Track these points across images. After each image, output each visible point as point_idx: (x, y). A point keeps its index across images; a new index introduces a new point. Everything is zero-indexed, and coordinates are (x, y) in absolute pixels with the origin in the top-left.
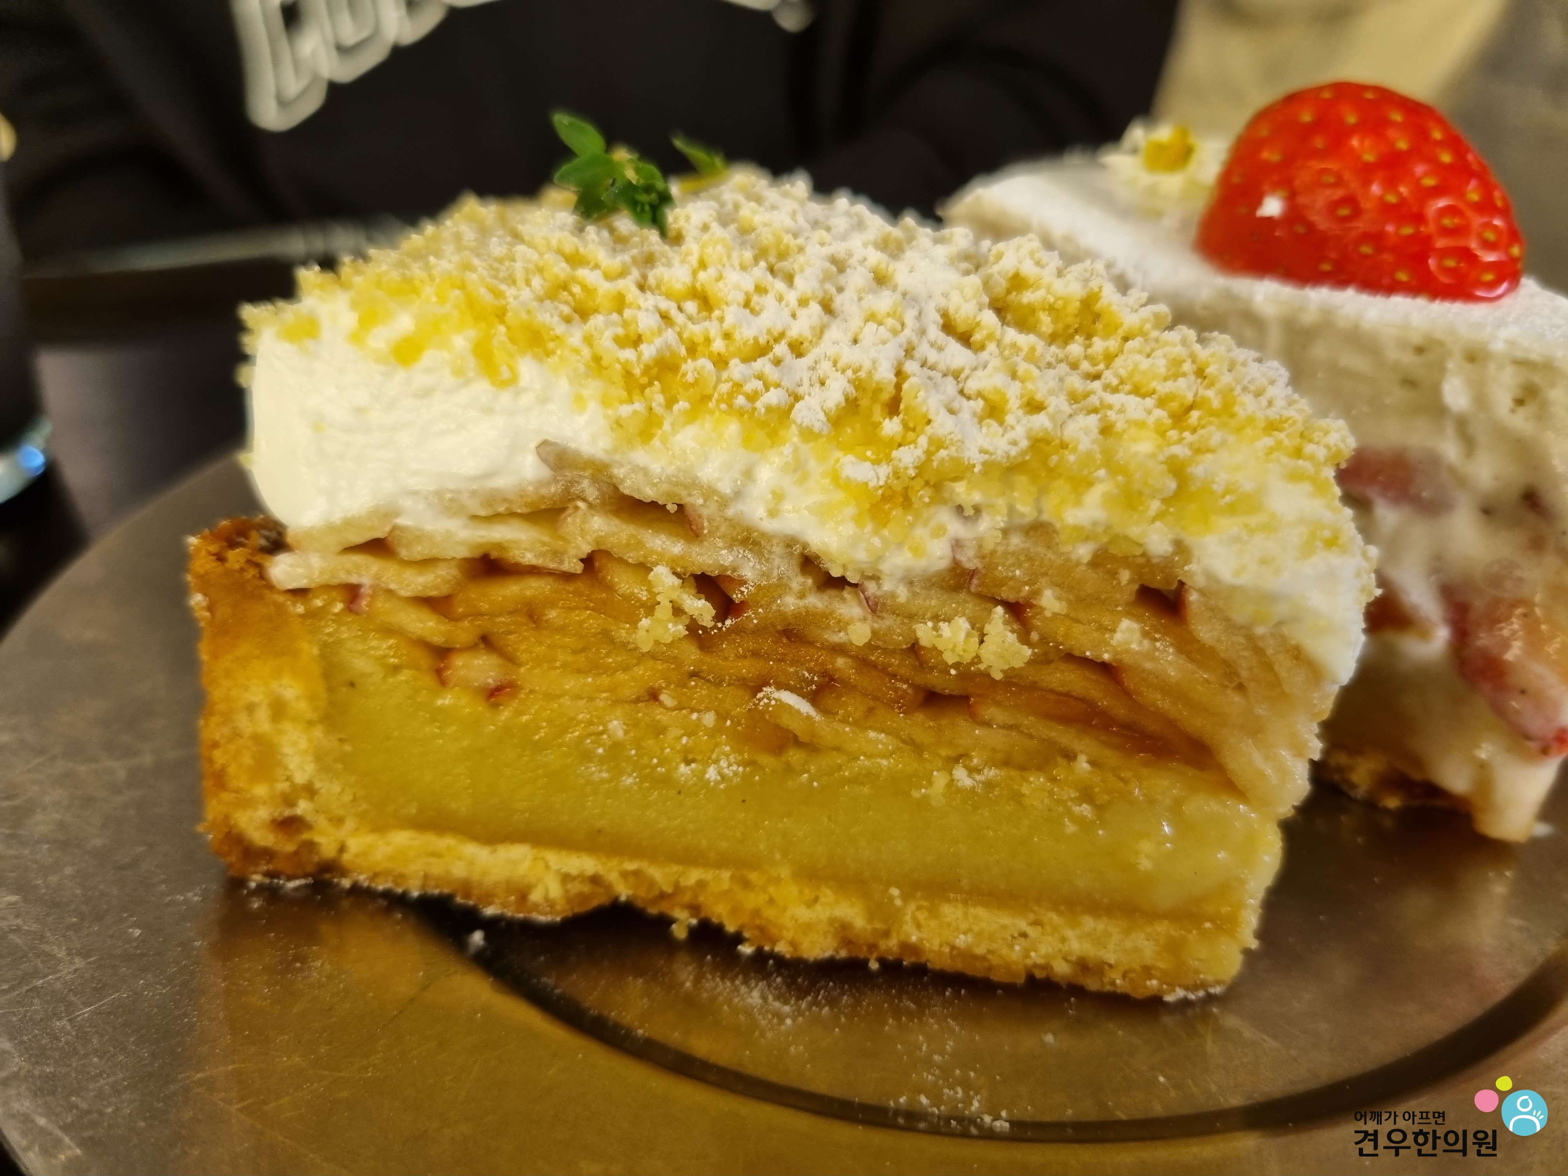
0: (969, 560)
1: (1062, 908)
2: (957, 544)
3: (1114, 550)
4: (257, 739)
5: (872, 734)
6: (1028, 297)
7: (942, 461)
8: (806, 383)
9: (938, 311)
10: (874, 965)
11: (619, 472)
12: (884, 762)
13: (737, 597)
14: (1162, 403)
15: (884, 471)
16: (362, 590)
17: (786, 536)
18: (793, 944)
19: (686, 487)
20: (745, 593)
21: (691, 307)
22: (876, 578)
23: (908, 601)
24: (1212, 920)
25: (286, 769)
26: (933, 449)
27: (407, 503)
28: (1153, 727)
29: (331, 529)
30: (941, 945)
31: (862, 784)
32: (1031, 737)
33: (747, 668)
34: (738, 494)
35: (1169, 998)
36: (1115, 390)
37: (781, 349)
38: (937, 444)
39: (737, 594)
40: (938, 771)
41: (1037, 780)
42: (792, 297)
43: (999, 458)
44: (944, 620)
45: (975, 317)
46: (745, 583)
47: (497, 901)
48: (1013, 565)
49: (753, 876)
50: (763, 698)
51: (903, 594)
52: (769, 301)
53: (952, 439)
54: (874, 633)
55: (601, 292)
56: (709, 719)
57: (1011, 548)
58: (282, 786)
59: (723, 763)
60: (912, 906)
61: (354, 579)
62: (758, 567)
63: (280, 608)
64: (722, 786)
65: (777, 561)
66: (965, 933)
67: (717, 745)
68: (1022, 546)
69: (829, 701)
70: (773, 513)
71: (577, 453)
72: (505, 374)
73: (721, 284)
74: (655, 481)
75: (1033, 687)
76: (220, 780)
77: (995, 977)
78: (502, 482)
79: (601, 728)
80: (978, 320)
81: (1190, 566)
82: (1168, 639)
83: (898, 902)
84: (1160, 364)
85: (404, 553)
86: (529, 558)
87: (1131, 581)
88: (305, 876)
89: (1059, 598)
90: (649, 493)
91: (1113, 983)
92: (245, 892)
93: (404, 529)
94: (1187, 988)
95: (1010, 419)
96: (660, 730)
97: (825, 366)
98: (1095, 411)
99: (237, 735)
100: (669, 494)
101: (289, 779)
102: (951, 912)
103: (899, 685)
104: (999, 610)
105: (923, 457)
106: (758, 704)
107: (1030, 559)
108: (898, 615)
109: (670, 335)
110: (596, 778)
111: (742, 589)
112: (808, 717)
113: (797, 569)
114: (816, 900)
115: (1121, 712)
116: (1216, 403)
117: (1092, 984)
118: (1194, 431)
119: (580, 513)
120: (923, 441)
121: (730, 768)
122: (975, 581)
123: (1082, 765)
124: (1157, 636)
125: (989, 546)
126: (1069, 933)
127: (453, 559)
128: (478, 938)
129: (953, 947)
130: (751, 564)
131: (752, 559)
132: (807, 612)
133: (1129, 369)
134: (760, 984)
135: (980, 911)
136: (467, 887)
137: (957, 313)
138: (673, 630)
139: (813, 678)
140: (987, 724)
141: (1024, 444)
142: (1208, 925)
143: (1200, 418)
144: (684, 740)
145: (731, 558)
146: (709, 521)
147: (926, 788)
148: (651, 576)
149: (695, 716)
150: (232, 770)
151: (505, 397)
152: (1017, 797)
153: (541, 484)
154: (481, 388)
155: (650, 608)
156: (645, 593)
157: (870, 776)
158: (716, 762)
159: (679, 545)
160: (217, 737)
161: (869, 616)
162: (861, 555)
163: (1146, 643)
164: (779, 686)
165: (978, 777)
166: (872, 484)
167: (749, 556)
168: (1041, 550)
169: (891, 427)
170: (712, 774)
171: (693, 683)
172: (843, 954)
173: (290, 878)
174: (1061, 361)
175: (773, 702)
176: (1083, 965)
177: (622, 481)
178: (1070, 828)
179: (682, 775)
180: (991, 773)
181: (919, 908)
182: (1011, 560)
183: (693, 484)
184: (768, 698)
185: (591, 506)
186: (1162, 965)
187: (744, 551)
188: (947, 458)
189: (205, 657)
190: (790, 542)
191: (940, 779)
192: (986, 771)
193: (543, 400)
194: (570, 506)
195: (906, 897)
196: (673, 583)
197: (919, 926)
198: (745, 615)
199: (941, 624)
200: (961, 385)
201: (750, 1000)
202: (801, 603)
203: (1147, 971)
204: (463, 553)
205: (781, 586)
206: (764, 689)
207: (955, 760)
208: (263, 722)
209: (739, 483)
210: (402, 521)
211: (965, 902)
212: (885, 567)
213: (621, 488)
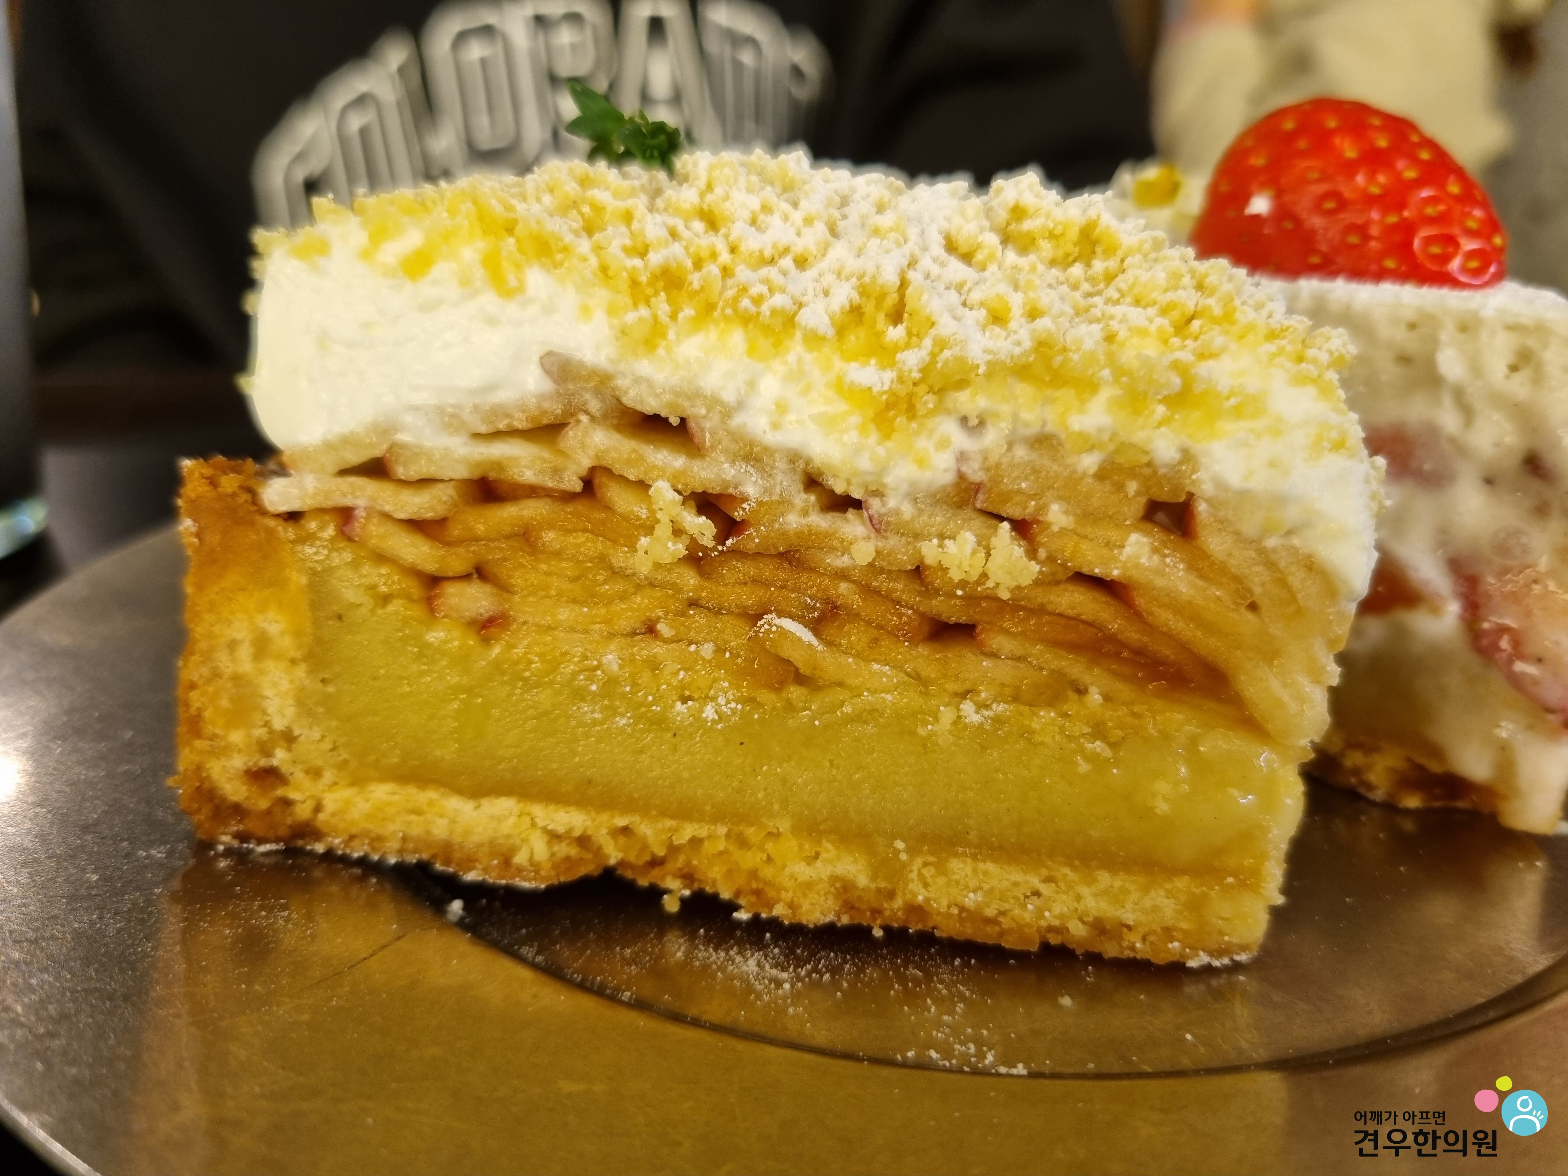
0: (975, 472)
1: (1077, 863)
2: (962, 457)
3: (1121, 460)
4: (236, 678)
5: (876, 667)
6: (1027, 225)
7: (946, 362)
8: (811, 293)
9: (941, 233)
10: (878, 933)
11: (621, 383)
12: (889, 697)
13: (738, 515)
14: (1164, 311)
15: (889, 376)
16: (356, 512)
17: (789, 450)
18: (791, 906)
19: (689, 398)
20: (747, 510)
21: (698, 226)
22: (880, 493)
23: (913, 519)
24: (1234, 875)
25: (265, 713)
26: (937, 350)
27: (409, 419)
28: (1167, 652)
29: (329, 446)
30: (949, 907)
31: (866, 722)
32: (1041, 669)
33: (747, 596)
34: (741, 405)
35: (1192, 964)
36: (1117, 302)
38: (941, 344)
39: (738, 512)
40: (945, 706)
41: (1047, 715)
42: (797, 217)
43: (1003, 358)
44: (950, 538)
45: (977, 237)
46: (747, 500)
47: (478, 865)
48: (1018, 477)
49: (750, 832)
50: (763, 625)
51: (907, 510)
52: (775, 220)
53: (955, 339)
54: (878, 552)
55: (609, 209)
56: (707, 650)
57: (1017, 460)
58: (260, 732)
59: (722, 700)
60: (918, 861)
61: (348, 502)
62: (761, 482)
63: (271, 533)
64: (719, 727)
65: (779, 477)
66: (974, 891)
67: (715, 680)
68: (1027, 458)
69: (830, 630)
70: (776, 426)
71: (581, 364)
72: (513, 281)
73: (727, 204)
74: (658, 391)
75: (1041, 611)
76: (196, 726)
77: (1008, 943)
78: (505, 396)
79: (595, 663)
80: (979, 240)
81: (1199, 474)
82: (1178, 555)
83: (904, 857)
84: (1160, 276)
85: (400, 472)
86: (529, 476)
87: (1138, 493)
88: (277, 840)
89: (1066, 513)
90: (651, 406)
91: (1133, 948)
92: (212, 853)
93: (404, 446)
94: (1211, 954)
95: (1013, 325)
96: (656, 665)
97: (829, 279)
98: (1098, 321)
99: (216, 675)
100: (672, 405)
101: (267, 724)
102: (960, 868)
103: (903, 610)
104: (1006, 525)
105: (928, 358)
106: (759, 631)
107: (1035, 471)
108: (903, 534)
109: (677, 248)
110: (588, 718)
111: (744, 506)
112: (810, 645)
113: (800, 486)
114: (817, 856)
115: (1133, 635)
116: (1217, 311)
117: (1111, 950)
118: (1196, 338)
119: (582, 426)
120: (927, 343)
121: (729, 706)
122: (981, 497)
123: (1095, 696)
124: (1167, 552)
125: (994, 458)
126: (1084, 891)
127: (451, 480)
128: (457, 906)
129: (962, 909)
130: (754, 479)
131: (754, 474)
132: (810, 531)
133: (1130, 282)
134: (756, 954)
135: (990, 867)
136: (446, 850)
137: (958, 234)
138: (673, 548)
139: (815, 604)
140: (994, 655)
141: (1027, 344)
142: (1230, 880)
143: (1201, 327)
144: (682, 674)
145: (733, 472)
146: (711, 434)
147: (932, 725)
148: (651, 492)
149: (693, 648)
150: (208, 714)
151: (512, 309)
152: (1026, 734)
153: (542, 397)
154: (489, 300)
155: (649, 529)
156: (644, 511)
157: (872, 713)
158: (714, 699)
159: (681, 459)
160: (195, 677)
161: (873, 536)
162: (865, 464)
163: (1156, 558)
164: (780, 614)
165: (986, 713)
166: (876, 389)
167: (752, 471)
168: (1046, 462)
169: (896, 333)
170: (709, 712)
171: (691, 612)
172: (845, 920)
173: (261, 841)
174: (1062, 283)
175: (774, 629)
176: (1100, 927)
177: (626, 392)
178: (1084, 767)
179: (678, 714)
180: (999, 708)
181: (926, 864)
182: (1016, 473)
183: (696, 395)
184: (770, 625)
185: (593, 419)
186: (1184, 925)
187: (746, 466)
188: (951, 358)
189: (189, 590)
190: (794, 457)
191: (947, 715)
192: (994, 706)
193: (548, 310)
194: (572, 421)
195: (912, 851)
196: (674, 498)
197: (926, 885)
198: (747, 533)
199: (946, 541)
200: (963, 297)
202: (804, 521)
203: (1168, 932)
204: (462, 472)
205: (784, 503)
206: (765, 616)
207: (963, 695)
208: (244, 662)
209: (742, 392)
210: (400, 438)
211: (974, 857)
212: (889, 480)
213: (625, 400)
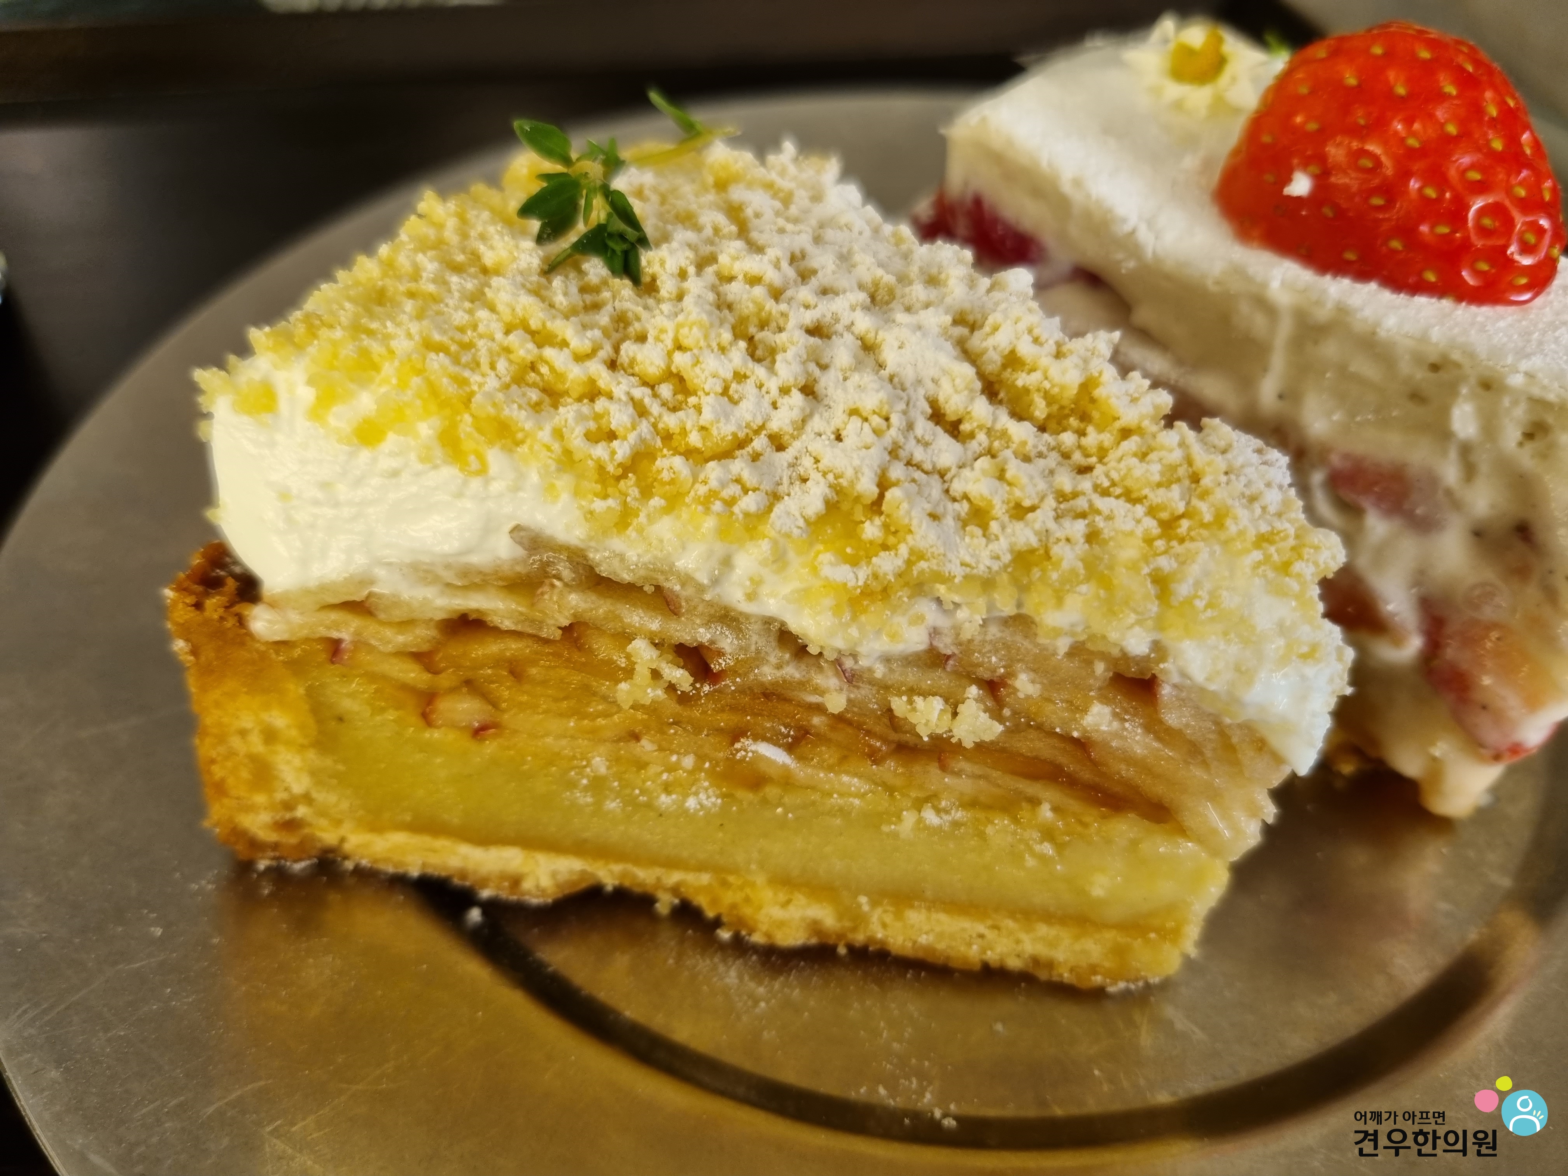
0: (945, 646)
1: (1018, 916)
2: (935, 632)
4: (252, 757)
5: (845, 778)
6: (1022, 380)
7: (922, 572)
8: (786, 481)
9: (927, 399)
10: (842, 950)
11: (595, 556)
12: (857, 802)
13: (715, 667)
14: (1152, 512)
15: (863, 573)
16: (343, 645)
17: (764, 616)
18: (768, 935)
19: (663, 572)
20: (723, 666)
21: (666, 390)
22: (854, 656)
23: (884, 675)
24: (1157, 930)
25: (283, 782)
26: (913, 558)
28: (1117, 789)
30: (904, 941)
31: (835, 816)
32: (999, 786)
33: (724, 720)
34: (716, 581)
35: (1111, 989)
36: (1105, 493)
37: (760, 443)
38: (917, 555)
39: (715, 665)
40: (907, 810)
41: (1002, 822)
42: (773, 385)
43: (981, 573)
44: (919, 694)
45: (966, 408)
46: (724, 655)
47: (491, 884)
48: (990, 651)
49: (731, 879)
50: (740, 750)
51: (880, 671)
52: (749, 387)
53: (933, 553)
54: (849, 701)
55: (571, 376)
56: (689, 761)
58: (281, 796)
59: (703, 796)
60: (879, 911)
61: (334, 635)
62: (736, 642)
63: (263, 656)
64: (701, 813)
65: (755, 638)
66: (927, 933)
67: (696, 780)
68: (999, 635)
69: (805, 748)
70: (751, 596)
71: (551, 539)
72: (474, 464)
73: (697, 370)
74: (632, 567)
75: (1003, 750)
76: (220, 788)
77: (953, 964)
79: (584, 763)
81: (1166, 665)
82: (1137, 720)
83: (866, 908)
84: (1154, 471)
85: (382, 616)
87: (1107, 670)
88: (309, 858)
89: (1033, 682)
90: (626, 577)
91: (1061, 975)
92: (255, 876)
93: (380, 596)
94: (1128, 981)
95: (994, 526)
96: (641, 765)
97: (807, 462)
98: (1083, 515)
99: (232, 754)
100: (646, 579)
101: (287, 789)
102: (916, 917)
103: (872, 742)
104: (973, 691)
105: (904, 567)
106: (736, 754)
107: (1007, 646)
108: (874, 685)
109: (644, 427)
110: (582, 801)
111: (720, 661)
112: (784, 766)
113: (774, 644)
114: (789, 902)
115: (1086, 775)
116: (1208, 517)
117: (1043, 975)
118: (1182, 541)
119: (556, 591)
120: (903, 550)
121: (709, 800)
122: (951, 662)
123: (1046, 812)
124: (1126, 717)
125: (966, 635)
126: (1023, 936)
127: (431, 620)
128: (475, 915)
129: (915, 942)
130: (729, 641)
131: (729, 636)
132: (784, 681)
133: (1122, 473)
134: (738, 962)
135: (943, 917)
136: (462, 873)
137: (946, 403)
138: (651, 695)
139: (789, 732)
140: (958, 774)
141: (1007, 558)
142: (1152, 935)
143: (1190, 529)
144: (665, 776)
145: (709, 636)
146: (687, 601)
147: (895, 825)
148: (629, 648)
149: (674, 758)
150: (231, 781)
151: (475, 484)
152: (982, 836)
153: (516, 561)
154: (449, 473)
155: (629, 672)
156: (623, 660)
157: (843, 812)
158: (696, 794)
159: (657, 621)
160: (213, 754)
161: (846, 686)
162: (839, 643)
163: (1116, 725)
164: (756, 738)
165: (947, 818)
166: (851, 584)
167: (727, 633)
168: (1019, 638)
169: (871, 530)
170: (691, 803)
171: (672, 731)
172: (814, 941)
174: (1053, 449)
175: (750, 754)
176: (1036, 961)
177: (598, 565)
178: (1030, 862)
179: (663, 803)
180: (959, 815)
181: (885, 911)
182: (988, 647)
183: (671, 571)
184: (745, 751)
185: (566, 585)
186: (1107, 964)
187: (722, 628)
188: (928, 570)
190: (768, 621)
191: (909, 818)
192: (953, 812)
193: (516, 488)
195: (874, 904)
196: (651, 656)
197: (884, 926)
198: (723, 683)
199: (916, 698)
200: (946, 486)
201: (728, 980)
202: (779, 674)
203: (1094, 969)
204: (440, 616)
205: (759, 659)
206: (742, 740)
207: (927, 800)
208: (256, 744)
209: (716, 572)
210: (376, 589)
211: (929, 909)
212: (862, 650)
213: (597, 570)
